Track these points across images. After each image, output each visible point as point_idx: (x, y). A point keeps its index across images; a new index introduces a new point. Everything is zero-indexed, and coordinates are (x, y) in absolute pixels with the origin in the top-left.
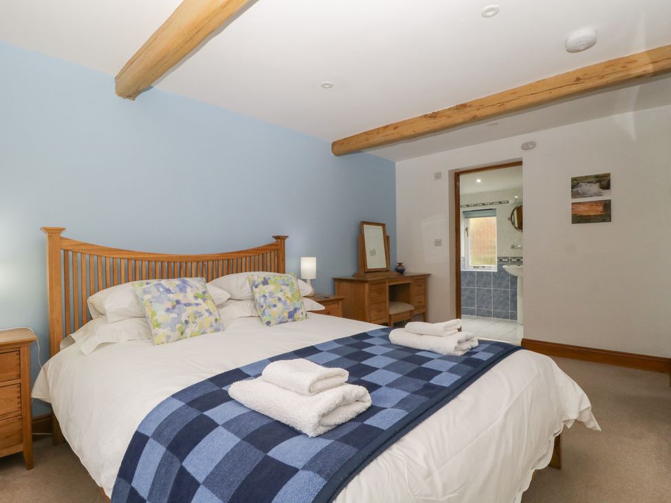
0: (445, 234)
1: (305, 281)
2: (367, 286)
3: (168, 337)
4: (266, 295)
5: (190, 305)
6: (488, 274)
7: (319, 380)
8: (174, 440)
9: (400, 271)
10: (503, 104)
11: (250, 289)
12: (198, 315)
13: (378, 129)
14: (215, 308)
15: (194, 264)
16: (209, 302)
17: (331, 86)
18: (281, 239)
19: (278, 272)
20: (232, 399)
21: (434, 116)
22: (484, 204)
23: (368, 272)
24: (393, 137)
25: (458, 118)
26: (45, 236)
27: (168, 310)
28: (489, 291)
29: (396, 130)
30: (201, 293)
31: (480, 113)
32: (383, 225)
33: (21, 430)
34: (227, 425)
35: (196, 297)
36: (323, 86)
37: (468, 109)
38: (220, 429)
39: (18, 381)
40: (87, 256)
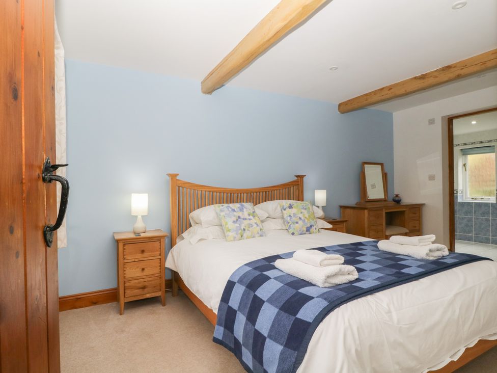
0: (438, 170)
1: (318, 207)
2: (366, 211)
3: (235, 238)
4: (292, 215)
5: (245, 219)
6: (487, 205)
7: (325, 259)
8: (249, 284)
9: (397, 201)
10: (484, 63)
11: (281, 212)
12: (250, 226)
13: (375, 91)
14: (260, 222)
15: (245, 194)
16: (257, 218)
17: (337, 68)
18: (301, 177)
19: (298, 200)
20: (276, 268)
21: (423, 77)
22: (481, 142)
23: (368, 202)
24: (388, 96)
25: (444, 77)
26: (168, 178)
27: (234, 222)
28: (487, 220)
29: (391, 91)
30: (252, 212)
31: (462, 72)
32: (382, 164)
33: (160, 284)
34: (276, 278)
35: (249, 215)
36: (331, 69)
37: (452, 70)
38: (272, 280)
39: (159, 257)
40: (189, 190)
